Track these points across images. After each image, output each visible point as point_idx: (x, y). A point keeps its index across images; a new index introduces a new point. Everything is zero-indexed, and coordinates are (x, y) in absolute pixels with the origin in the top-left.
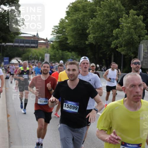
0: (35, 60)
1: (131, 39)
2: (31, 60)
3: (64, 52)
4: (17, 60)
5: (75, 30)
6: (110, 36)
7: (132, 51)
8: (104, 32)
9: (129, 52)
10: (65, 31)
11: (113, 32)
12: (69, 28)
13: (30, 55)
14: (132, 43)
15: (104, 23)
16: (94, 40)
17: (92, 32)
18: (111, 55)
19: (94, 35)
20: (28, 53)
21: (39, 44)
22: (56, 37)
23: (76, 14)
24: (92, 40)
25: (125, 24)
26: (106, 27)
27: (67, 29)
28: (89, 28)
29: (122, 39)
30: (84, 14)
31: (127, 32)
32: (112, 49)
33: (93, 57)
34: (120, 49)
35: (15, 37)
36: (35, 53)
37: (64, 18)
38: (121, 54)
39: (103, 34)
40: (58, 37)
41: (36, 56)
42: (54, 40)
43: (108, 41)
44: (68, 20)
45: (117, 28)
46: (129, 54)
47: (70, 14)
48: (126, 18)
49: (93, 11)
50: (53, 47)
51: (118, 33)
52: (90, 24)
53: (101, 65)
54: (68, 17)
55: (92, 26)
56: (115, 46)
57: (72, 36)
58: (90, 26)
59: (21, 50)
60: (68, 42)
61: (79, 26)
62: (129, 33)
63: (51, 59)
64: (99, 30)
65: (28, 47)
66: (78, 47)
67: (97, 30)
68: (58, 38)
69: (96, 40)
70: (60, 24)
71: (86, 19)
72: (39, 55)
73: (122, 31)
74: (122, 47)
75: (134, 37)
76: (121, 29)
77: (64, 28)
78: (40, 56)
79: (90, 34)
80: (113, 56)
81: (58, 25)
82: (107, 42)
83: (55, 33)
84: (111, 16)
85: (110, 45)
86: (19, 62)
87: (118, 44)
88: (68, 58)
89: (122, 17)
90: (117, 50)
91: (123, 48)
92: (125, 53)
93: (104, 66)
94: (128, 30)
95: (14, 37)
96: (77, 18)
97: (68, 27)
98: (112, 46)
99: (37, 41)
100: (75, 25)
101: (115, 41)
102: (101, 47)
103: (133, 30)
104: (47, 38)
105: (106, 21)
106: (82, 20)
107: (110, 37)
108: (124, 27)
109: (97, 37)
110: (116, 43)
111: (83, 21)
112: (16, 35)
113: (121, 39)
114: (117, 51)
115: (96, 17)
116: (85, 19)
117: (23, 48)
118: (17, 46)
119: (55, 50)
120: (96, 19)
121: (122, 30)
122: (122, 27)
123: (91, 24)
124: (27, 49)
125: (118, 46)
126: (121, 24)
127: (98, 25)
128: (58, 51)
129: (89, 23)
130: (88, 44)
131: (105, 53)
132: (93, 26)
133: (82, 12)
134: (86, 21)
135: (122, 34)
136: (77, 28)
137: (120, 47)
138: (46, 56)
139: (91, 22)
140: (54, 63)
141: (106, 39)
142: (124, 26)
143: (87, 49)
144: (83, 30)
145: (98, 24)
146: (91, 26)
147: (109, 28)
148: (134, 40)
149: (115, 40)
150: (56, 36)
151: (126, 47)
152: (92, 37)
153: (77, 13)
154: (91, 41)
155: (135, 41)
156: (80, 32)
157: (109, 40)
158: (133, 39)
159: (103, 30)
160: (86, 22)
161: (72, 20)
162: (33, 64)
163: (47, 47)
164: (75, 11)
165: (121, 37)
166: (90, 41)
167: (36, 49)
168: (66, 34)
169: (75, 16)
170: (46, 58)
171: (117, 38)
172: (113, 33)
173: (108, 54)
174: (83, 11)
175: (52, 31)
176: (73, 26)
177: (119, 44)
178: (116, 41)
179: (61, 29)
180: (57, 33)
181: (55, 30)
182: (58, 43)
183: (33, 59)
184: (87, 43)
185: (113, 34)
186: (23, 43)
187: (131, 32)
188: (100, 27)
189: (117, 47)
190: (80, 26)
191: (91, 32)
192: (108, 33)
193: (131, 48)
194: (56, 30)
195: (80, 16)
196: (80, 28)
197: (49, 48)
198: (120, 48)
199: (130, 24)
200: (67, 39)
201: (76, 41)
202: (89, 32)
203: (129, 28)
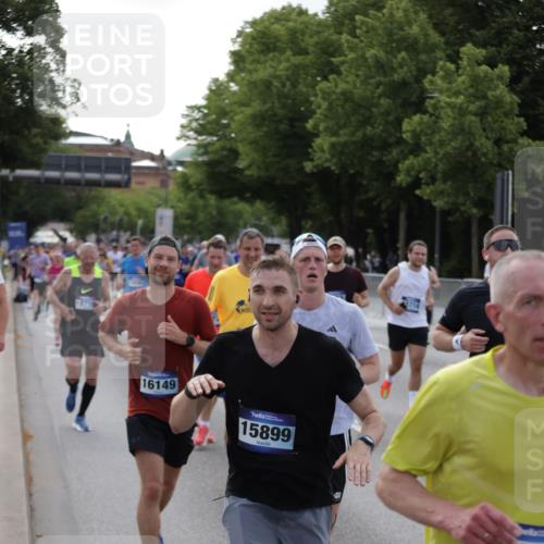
0: (122, 233)
1: (470, 154)
2: (104, 231)
3: (227, 202)
4: (56, 233)
5: (264, 119)
6: (392, 140)
7: (472, 194)
8: (369, 128)
9: (461, 200)
10: (228, 126)
11: (400, 125)
12: (242, 112)
13: (103, 212)
14: (470, 165)
15: (368, 93)
16: (333, 156)
17: (326, 129)
18: (398, 210)
19: (334, 139)
20: (94, 207)
21: (135, 174)
22: (195, 148)
23: (266, 62)
24: (327, 156)
25: (444, 98)
26: (376, 107)
27: (237, 118)
28: (314, 112)
29: (436, 153)
30: (297, 60)
31: (452, 125)
32: (400, 188)
33: (331, 218)
34: (428, 191)
35: (47, 146)
36: (122, 206)
37: (222, 77)
38: (433, 209)
39: (365, 134)
40: (203, 148)
41: (126, 218)
42: (188, 159)
43: (384, 159)
44: (237, 84)
45: (415, 114)
46: (463, 208)
47: (244, 61)
48: (448, 77)
49: (329, 50)
50: (185, 184)
51: (422, 131)
52: (319, 99)
53: (360, 250)
54: (238, 74)
55: (325, 105)
56: (409, 179)
57: (254, 142)
58: (319, 107)
59: (69, 194)
60: (240, 167)
61: (276, 104)
62: (460, 130)
63: (179, 228)
64: (353, 119)
65: (96, 184)
66: (278, 182)
67: (343, 121)
68: (201, 151)
69: (343, 158)
70: (208, 98)
71: (305, 79)
72: (134, 213)
73: (436, 122)
74: (437, 183)
75: (477, 144)
76: (431, 115)
77: (223, 113)
78: (139, 217)
79: (317, 135)
80: (402, 216)
81: (204, 103)
82: (380, 162)
83: (191, 134)
84: (393, 69)
85: (391, 176)
86: (64, 240)
87: (420, 172)
88: (241, 223)
89: (434, 73)
90: (418, 192)
91: (439, 186)
92: (447, 203)
93: (373, 253)
94: (455, 118)
95: (44, 146)
96: (270, 76)
97: (238, 110)
98: (401, 179)
99: (129, 161)
100: (264, 103)
101: (411, 161)
102: (361, 185)
103: (473, 118)
104: (162, 152)
105: (378, 87)
106: (288, 83)
107: (390, 145)
108: (442, 107)
109: (345, 144)
110: (413, 168)
111: (294, 86)
112: (52, 141)
113: (429, 154)
114: (417, 196)
115: (339, 73)
116: (301, 81)
117: (78, 188)
118: (56, 182)
119: (191, 195)
120: (338, 80)
121: (433, 118)
122: (435, 107)
123: (324, 99)
124: (93, 193)
125: (421, 179)
126: (432, 98)
127: (346, 101)
128: (202, 196)
129: (316, 95)
130: (312, 174)
131: (375, 203)
132: (330, 104)
133: (289, 53)
134: (302, 88)
135: (434, 132)
136: (270, 113)
137: (429, 181)
138: (161, 218)
139: (321, 90)
140: (190, 241)
141: (375, 153)
142: (442, 104)
143: (308, 190)
144: (291, 120)
145: (347, 97)
146: (320, 105)
147: (388, 114)
148: (479, 153)
149: (411, 157)
150: (194, 142)
151: (449, 183)
152: (326, 147)
153: (272, 60)
154: (324, 159)
155: (483, 159)
156: (283, 127)
157: (389, 157)
158: (475, 154)
159: (367, 121)
160: (304, 90)
161: (252, 84)
162: (114, 244)
163: (164, 184)
164: (262, 52)
165: (431, 144)
166: (319, 162)
167: (125, 190)
168: (233, 135)
169: (265, 69)
170: (161, 223)
171: (416, 149)
172: (401, 132)
173: (384, 207)
174: (292, 49)
175: (182, 126)
176: (256, 107)
177: (424, 170)
178: (415, 162)
179: (214, 117)
180: (199, 132)
181: (191, 121)
182: (205, 168)
183: (113, 229)
184: (308, 166)
185: (404, 136)
186: (78, 169)
187: (470, 127)
188: (354, 109)
189: (417, 183)
190: (284, 106)
191: (321, 128)
192: (382, 131)
193: (470, 185)
194: (197, 120)
195: (281, 67)
196: (281, 112)
197: (172, 187)
198: (428, 184)
199: (462, 97)
200: (235, 154)
201: (268, 160)
202: (316, 126)
203: (461, 112)
